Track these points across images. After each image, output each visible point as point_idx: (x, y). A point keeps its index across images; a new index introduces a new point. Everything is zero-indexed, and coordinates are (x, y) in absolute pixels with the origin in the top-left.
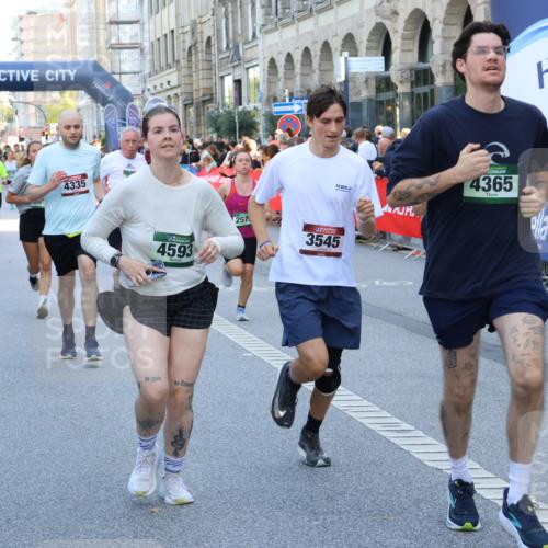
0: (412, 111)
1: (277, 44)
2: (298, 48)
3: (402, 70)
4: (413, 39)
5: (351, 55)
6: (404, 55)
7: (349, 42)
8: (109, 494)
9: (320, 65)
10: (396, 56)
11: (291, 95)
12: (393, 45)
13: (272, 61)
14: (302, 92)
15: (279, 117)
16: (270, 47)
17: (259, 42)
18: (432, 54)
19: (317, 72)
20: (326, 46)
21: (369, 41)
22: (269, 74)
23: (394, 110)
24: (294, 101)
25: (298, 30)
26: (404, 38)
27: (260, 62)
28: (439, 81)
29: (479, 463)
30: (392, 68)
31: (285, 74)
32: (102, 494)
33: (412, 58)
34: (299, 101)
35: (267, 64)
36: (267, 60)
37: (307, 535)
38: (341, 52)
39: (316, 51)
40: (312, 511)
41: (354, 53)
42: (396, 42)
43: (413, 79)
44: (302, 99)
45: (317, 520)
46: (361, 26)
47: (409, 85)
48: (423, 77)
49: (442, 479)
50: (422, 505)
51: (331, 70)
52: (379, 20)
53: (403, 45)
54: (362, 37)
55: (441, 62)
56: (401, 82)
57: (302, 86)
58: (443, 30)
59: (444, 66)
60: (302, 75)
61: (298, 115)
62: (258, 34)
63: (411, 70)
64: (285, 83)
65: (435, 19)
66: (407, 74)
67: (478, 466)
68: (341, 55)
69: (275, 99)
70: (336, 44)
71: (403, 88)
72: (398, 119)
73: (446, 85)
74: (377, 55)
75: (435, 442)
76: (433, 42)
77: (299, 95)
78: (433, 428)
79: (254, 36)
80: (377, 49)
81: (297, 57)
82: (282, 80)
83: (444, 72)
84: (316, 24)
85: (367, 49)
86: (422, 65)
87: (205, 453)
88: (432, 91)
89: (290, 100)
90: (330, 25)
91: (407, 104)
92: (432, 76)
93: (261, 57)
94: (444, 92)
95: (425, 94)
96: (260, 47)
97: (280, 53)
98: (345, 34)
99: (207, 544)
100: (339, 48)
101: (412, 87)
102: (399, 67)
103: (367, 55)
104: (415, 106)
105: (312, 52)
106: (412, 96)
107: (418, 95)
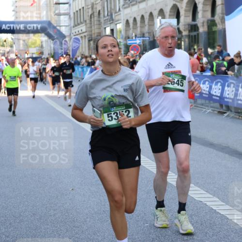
0: (189, 44)
1: (129, 13)
2: (138, 15)
3: (185, 25)
4: (189, 11)
5: (162, 18)
6: (186, 19)
7: (161, 13)
8: (55, 212)
9: (148, 23)
10: (182, 19)
11: (136, 36)
12: (181, 14)
13: (127, 21)
14: (141, 34)
15: (130, 46)
16: (126, 14)
17: (121, 12)
18: (198, 18)
19: (147, 26)
20: (151, 14)
21: (170, 12)
22: (126, 26)
23: (181, 43)
24: (137, 39)
25: (138, 7)
26: (186, 11)
27: (122, 21)
28: (201, 30)
29: (218, 198)
30: (180, 24)
31: (133, 27)
32: (52, 212)
33: (189, 20)
34: (139, 39)
35: (125, 22)
36: (125, 20)
37: (143, 230)
38: (158, 17)
39: (147, 17)
40: (145, 220)
41: (164, 17)
42: (182, 12)
43: (190, 29)
44: (140, 37)
45: (147, 223)
46: (166, 6)
47: (188, 32)
48: (194, 28)
49: (202, 206)
50: (193, 217)
51: (153, 25)
52: (174, 3)
53: (185, 14)
54: (167, 10)
55: (202, 22)
56: (184, 30)
57: (141, 32)
58: (203, 7)
59: (203, 23)
60: (141, 27)
61: (139, 45)
62: (121, 9)
63: (189, 25)
64: (133, 31)
65: (199, 2)
66: (187, 26)
67: (218, 200)
68: (158, 18)
69: (129, 38)
70: (155, 13)
71: (185, 33)
72: (183, 47)
73: (204, 32)
74: (174, 18)
75: (199, 189)
76: (198, 13)
77: (139, 36)
78: (198, 183)
79: (119, 10)
80: (174, 15)
81: (138, 19)
82: (132, 29)
83: (203, 26)
84: (147, 4)
85: (170, 15)
86: (194, 23)
87: (98, 194)
88: (198, 34)
89: (135, 38)
90: (153, 5)
91: (187, 40)
92: (198, 28)
93: (122, 19)
94: (203, 35)
95: (195, 36)
96: (122, 15)
97: (131, 17)
98: (159, 9)
99: (98, 234)
100: (157, 15)
101: (189, 32)
102: (183, 24)
103: (169, 18)
104: (190, 41)
105: (145, 17)
106: (189, 36)
107: (192, 36)
